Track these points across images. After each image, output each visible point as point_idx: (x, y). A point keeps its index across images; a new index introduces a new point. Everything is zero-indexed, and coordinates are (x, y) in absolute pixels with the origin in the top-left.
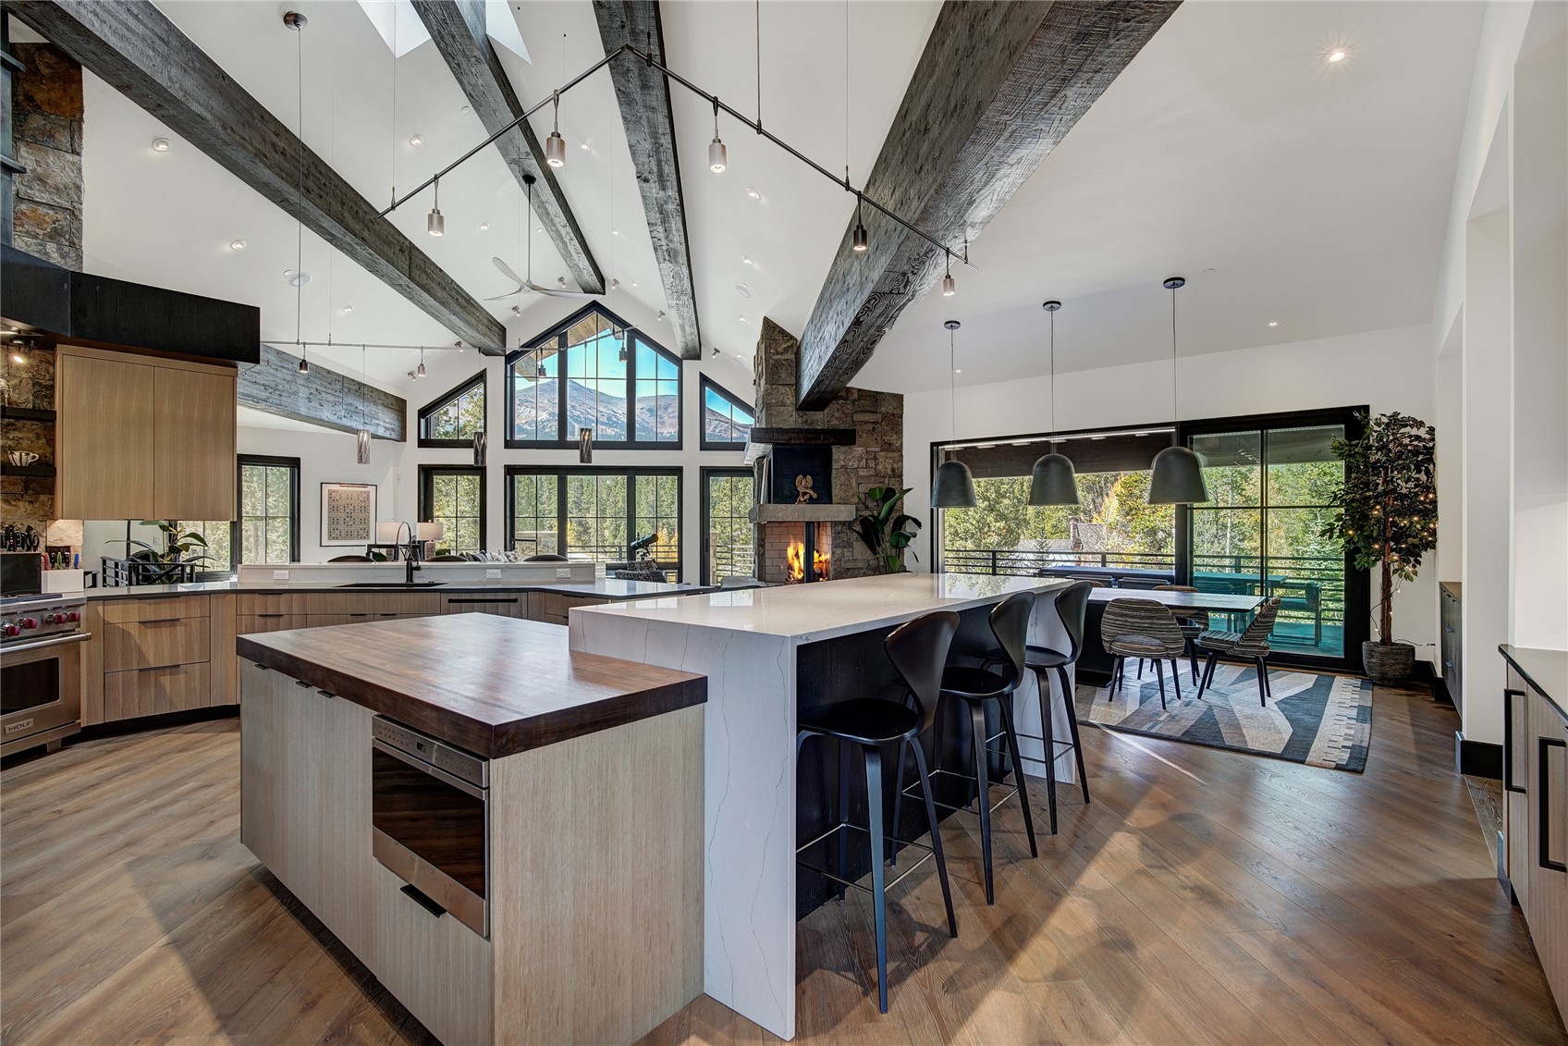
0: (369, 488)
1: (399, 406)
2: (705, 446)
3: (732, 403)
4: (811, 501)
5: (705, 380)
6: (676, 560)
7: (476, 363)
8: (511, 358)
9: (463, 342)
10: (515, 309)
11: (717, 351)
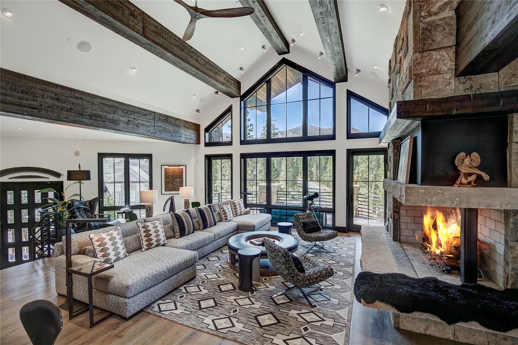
0: (181, 167)
1: (196, 127)
2: (350, 136)
3: (369, 107)
4: (479, 182)
5: (350, 94)
6: (332, 207)
7: (227, 102)
8: (243, 98)
9: (219, 92)
10: (241, 69)
11: (358, 71)
